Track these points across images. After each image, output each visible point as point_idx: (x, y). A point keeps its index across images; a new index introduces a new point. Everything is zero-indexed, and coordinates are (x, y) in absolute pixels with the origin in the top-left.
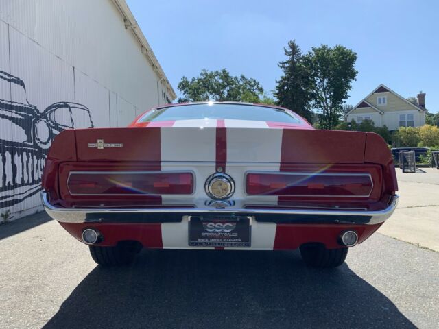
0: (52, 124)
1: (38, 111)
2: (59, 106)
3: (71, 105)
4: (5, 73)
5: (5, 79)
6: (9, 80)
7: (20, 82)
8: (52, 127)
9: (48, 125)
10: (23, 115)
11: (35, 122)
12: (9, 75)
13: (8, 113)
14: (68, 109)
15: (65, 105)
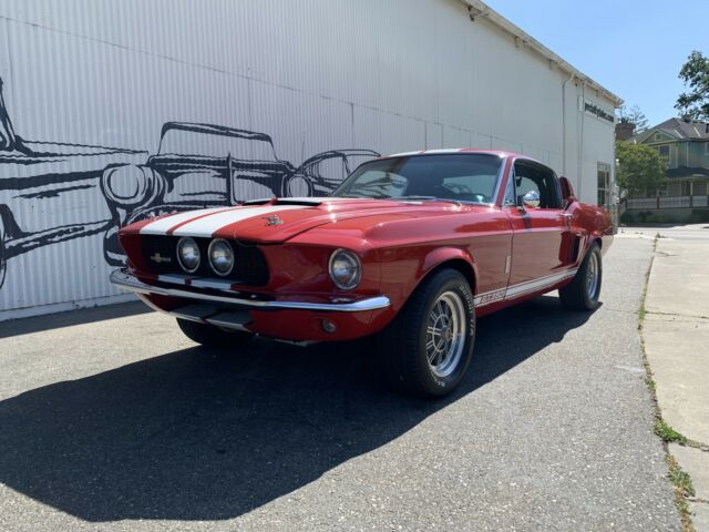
0: (313, 180)
1: (291, 167)
2: (325, 157)
3: (346, 153)
4: (245, 132)
5: (245, 138)
6: (250, 138)
7: (266, 138)
8: (313, 183)
9: (308, 181)
10: (268, 174)
11: (287, 179)
12: (250, 133)
13: (249, 173)
14: (340, 158)
15: (336, 154)
